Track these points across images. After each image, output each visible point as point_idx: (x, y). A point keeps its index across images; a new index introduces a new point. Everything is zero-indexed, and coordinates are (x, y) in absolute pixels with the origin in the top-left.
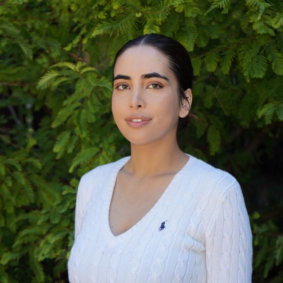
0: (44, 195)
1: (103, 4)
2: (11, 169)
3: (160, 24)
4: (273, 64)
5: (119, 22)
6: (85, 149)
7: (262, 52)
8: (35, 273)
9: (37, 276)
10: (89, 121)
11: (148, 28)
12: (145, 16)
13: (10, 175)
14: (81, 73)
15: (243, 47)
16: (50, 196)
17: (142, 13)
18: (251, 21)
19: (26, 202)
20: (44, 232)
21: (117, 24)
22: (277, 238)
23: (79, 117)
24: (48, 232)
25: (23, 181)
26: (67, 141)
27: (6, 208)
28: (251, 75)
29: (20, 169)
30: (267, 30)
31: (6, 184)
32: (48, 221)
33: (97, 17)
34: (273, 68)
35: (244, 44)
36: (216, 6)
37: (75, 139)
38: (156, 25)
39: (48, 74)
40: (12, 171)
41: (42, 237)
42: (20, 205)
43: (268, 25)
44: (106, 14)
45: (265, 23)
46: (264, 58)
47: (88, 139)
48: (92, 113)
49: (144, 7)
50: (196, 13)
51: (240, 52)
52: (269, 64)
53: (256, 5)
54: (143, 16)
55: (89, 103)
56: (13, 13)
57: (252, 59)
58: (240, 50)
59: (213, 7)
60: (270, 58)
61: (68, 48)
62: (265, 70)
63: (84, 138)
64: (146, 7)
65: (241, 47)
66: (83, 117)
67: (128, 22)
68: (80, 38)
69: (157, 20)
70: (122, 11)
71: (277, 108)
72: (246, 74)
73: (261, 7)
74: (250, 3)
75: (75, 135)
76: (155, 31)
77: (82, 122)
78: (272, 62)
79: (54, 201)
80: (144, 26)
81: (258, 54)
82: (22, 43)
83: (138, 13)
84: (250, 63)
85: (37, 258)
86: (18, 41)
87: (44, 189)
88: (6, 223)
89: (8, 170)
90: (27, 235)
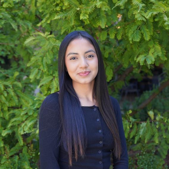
0: (23, 101)
1: (59, 3)
2: (6, 87)
3: (89, 14)
4: (144, 34)
5: (67, 12)
6: (45, 77)
7: (138, 28)
8: (18, 141)
9: (19, 142)
10: (48, 63)
11: (83, 16)
12: (81, 10)
13: (6, 90)
14: (47, 38)
15: (128, 26)
16: (26, 101)
17: (79, 8)
18: (134, 13)
19: (14, 104)
20: (24, 119)
21: (66, 13)
22: (141, 124)
23: (42, 61)
24: (26, 120)
25: (12, 93)
26: (37, 73)
27: (3, 107)
28: (133, 40)
29: (12, 88)
30: (142, 18)
31: (4, 95)
32: (27, 114)
33: (56, 10)
34: (144, 36)
35: (128, 25)
36: (118, 5)
37: (41, 72)
38: (86, 14)
39: (30, 38)
40: (6, 88)
41: (23, 122)
42: (10, 106)
43: (143, 16)
44: (60, 8)
45: (141, 15)
46: (140, 31)
47: (47, 72)
48: (49, 59)
49: (81, 5)
50: (107, 9)
51: (126, 29)
52: (142, 34)
53: (137, 5)
54: (80, 9)
55: (47, 53)
56: (11, 6)
57: (134, 32)
58: (126, 27)
59: (116, 5)
60: (142, 31)
61: (39, 25)
62: (140, 37)
63: (45, 72)
64: (82, 5)
65: (126, 26)
66: (44, 61)
67: (72, 12)
68: (46, 20)
69: (87, 11)
70: (69, 7)
71: (146, 57)
72: (130, 39)
73: (140, 6)
74: (135, 3)
75: (40, 70)
76: (86, 17)
77: (44, 64)
78: (143, 34)
79: (28, 104)
80: (80, 14)
81: (137, 29)
82: (12, 22)
83: (78, 8)
84: (132, 34)
85: (20, 133)
86: (10, 22)
87: (23, 98)
88: (3, 115)
89: (5, 88)
90: (15, 121)
